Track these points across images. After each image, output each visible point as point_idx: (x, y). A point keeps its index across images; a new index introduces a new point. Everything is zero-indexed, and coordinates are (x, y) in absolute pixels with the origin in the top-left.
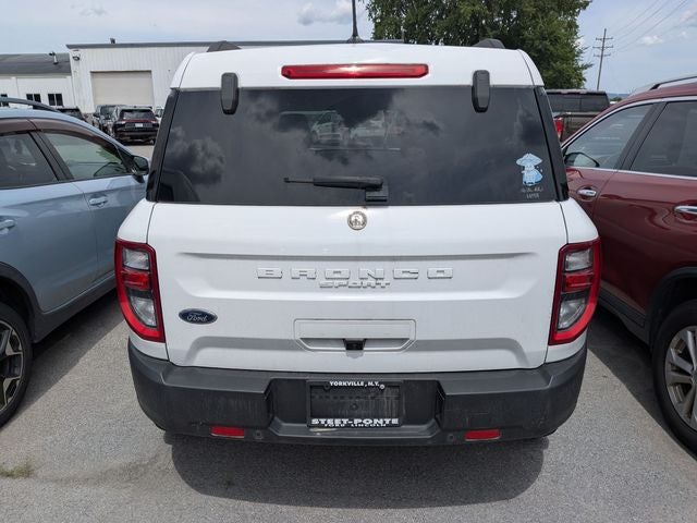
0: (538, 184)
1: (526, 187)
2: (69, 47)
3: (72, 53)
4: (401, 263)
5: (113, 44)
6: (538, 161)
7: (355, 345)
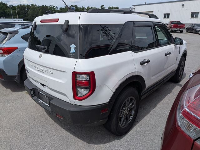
0: (74, 53)
1: (71, 53)
2: (133, 6)
3: (133, 7)
4: (46, 68)
5: (146, 4)
6: (75, 46)
7: (44, 85)
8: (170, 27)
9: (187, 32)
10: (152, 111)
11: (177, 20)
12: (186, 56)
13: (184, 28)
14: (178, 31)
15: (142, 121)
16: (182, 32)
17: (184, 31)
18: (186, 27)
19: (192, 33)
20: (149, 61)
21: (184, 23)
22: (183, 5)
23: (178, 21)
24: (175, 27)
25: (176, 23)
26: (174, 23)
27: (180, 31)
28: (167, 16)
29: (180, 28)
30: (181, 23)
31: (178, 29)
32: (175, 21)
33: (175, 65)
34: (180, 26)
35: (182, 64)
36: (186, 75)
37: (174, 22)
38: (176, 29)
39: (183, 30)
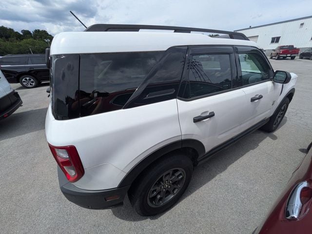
5: (250, 28)
8: (277, 54)
9: (302, 58)
10: (217, 177)
11: (288, 45)
12: (293, 96)
13: (298, 53)
14: (287, 58)
15: (197, 191)
16: (293, 58)
17: (297, 57)
18: (300, 52)
19: (309, 59)
20: (214, 115)
21: (299, 47)
22: (302, 24)
23: (290, 46)
24: (284, 53)
25: (287, 47)
26: (285, 48)
27: (290, 58)
28: (276, 40)
29: (291, 54)
30: (294, 47)
31: (288, 55)
32: (286, 45)
33: (269, 111)
34: (292, 52)
35: (283, 108)
36: (286, 120)
37: (284, 46)
38: (285, 56)
39: (295, 56)
